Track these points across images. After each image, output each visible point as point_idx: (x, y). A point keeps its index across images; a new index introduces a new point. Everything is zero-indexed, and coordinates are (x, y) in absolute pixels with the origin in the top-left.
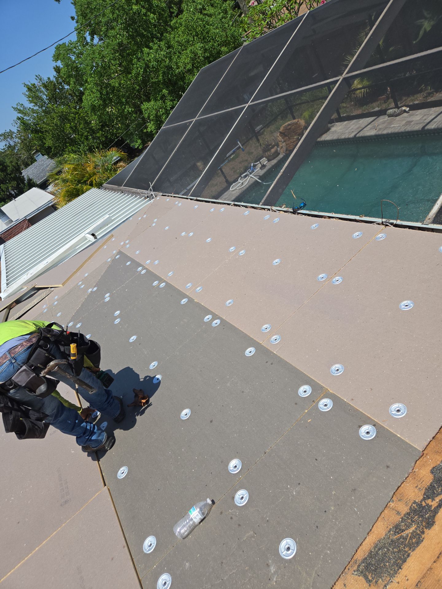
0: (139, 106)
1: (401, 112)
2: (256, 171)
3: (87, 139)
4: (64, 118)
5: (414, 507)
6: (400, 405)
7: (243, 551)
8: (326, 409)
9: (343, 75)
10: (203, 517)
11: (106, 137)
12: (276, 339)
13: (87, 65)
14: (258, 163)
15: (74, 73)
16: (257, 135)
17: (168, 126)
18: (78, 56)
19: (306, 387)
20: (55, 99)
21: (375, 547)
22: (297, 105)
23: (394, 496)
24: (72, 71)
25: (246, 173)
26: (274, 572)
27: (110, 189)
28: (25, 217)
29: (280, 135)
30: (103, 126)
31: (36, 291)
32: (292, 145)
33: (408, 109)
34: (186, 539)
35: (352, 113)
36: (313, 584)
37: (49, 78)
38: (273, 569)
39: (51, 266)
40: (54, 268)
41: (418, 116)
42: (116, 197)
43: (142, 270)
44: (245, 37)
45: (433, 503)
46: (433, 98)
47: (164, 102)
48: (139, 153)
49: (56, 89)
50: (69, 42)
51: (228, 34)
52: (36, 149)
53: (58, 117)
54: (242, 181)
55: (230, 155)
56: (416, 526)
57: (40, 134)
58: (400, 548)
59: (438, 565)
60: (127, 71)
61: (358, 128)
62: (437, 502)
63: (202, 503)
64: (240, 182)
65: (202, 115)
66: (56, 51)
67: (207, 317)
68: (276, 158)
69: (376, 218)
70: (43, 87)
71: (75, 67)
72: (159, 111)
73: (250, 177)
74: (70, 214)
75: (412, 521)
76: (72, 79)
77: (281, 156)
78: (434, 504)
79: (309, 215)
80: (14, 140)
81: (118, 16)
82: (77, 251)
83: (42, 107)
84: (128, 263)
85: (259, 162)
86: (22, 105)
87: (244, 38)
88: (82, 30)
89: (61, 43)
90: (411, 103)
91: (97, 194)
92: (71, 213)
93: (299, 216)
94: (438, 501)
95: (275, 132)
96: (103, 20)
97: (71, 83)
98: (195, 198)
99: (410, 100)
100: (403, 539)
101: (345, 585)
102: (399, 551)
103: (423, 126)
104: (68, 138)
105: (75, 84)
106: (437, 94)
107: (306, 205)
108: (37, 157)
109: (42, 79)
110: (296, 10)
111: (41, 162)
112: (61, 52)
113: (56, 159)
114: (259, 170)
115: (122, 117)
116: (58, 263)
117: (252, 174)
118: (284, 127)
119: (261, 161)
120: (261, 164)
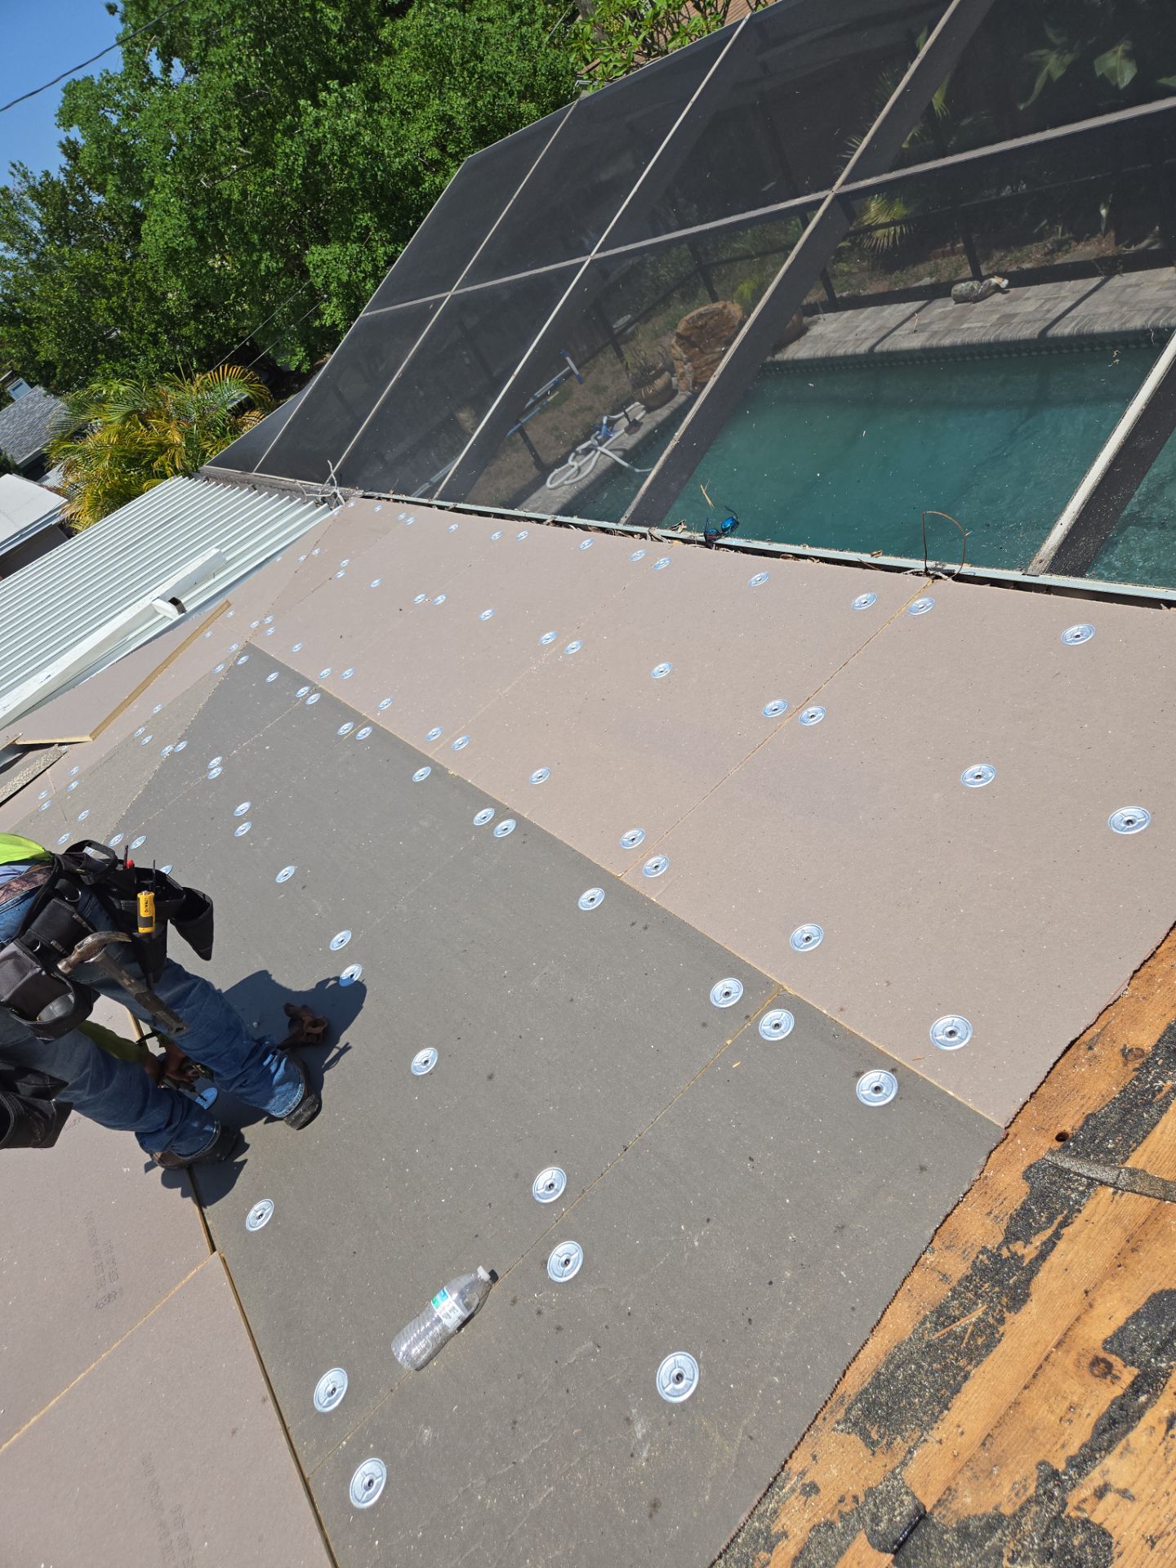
0: (298, 255)
1: (987, 291)
2: (614, 436)
3: (155, 342)
4: (90, 283)
5: (981, 1261)
6: (956, 1020)
7: (568, 1391)
8: (779, 1036)
9: (835, 188)
10: (468, 1314)
11: (209, 337)
12: (657, 867)
13: (154, 141)
14: (621, 417)
15: (117, 161)
16: (617, 341)
17: (378, 311)
18: (128, 116)
19: (731, 984)
20: (66, 230)
21: (889, 1362)
22: (723, 263)
23: (937, 1238)
24: (110, 155)
25: (589, 443)
26: (643, 1436)
27: (218, 479)
29: (677, 342)
30: (198, 308)
31: (19, 754)
33: (1006, 282)
34: (423, 1371)
35: (865, 290)
36: (738, 1459)
37: (47, 174)
38: (640, 1430)
39: (61, 684)
40: (67, 693)
41: (1032, 301)
42: (238, 499)
43: (310, 694)
44: (586, 77)
45: (1026, 1251)
46: (1068, 256)
47: (368, 247)
48: (300, 385)
49: (67, 204)
50: (101, 74)
51: (539, 66)
52: (11, 369)
53: (73, 280)
54: (578, 462)
55: (545, 395)
56: (985, 1307)
57: (23, 327)
58: (948, 1361)
59: (1033, 1392)
60: (263, 157)
61: (878, 329)
62: (1036, 1248)
63: (465, 1280)
64: (573, 466)
65: (468, 281)
66: (65, 98)
67: (482, 813)
68: (667, 405)
69: (912, 558)
70: (33, 198)
71: (119, 145)
72: (354, 271)
73: (599, 453)
75: (976, 1294)
76: (110, 177)
77: (680, 399)
78: (1028, 1252)
79: (745, 550)
82: (130, 646)
83: (27, 253)
84: (272, 677)
85: (623, 413)
87: (582, 79)
88: (137, 44)
89: (79, 76)
90: (1014, 269)
91: (183, 494)
93: (722, 552)
94: (1038, 1244)
95: (665, 334)
96: (195, 18)
97: (109, 188)
98: (451, 504)
99: (1011, 260)
100: (955, 1339)
101: (814, 1458)
102: (946, 1368)
103: (1039, 330)
104: (103, 339)
105: (119, 190)
106: (1080, 247)
107: (738, 523)
108: (13, 390)
109: (29, 174)
110: (719, 10)
111: (27, 404)
112: (80, 101)
113: (70, 397)
114: (622, 434)
115: (252, 283)
116: (78, 679)
117: (605, 445)
118: (687, 321)
119: (627, 410)
120: (628, 420)
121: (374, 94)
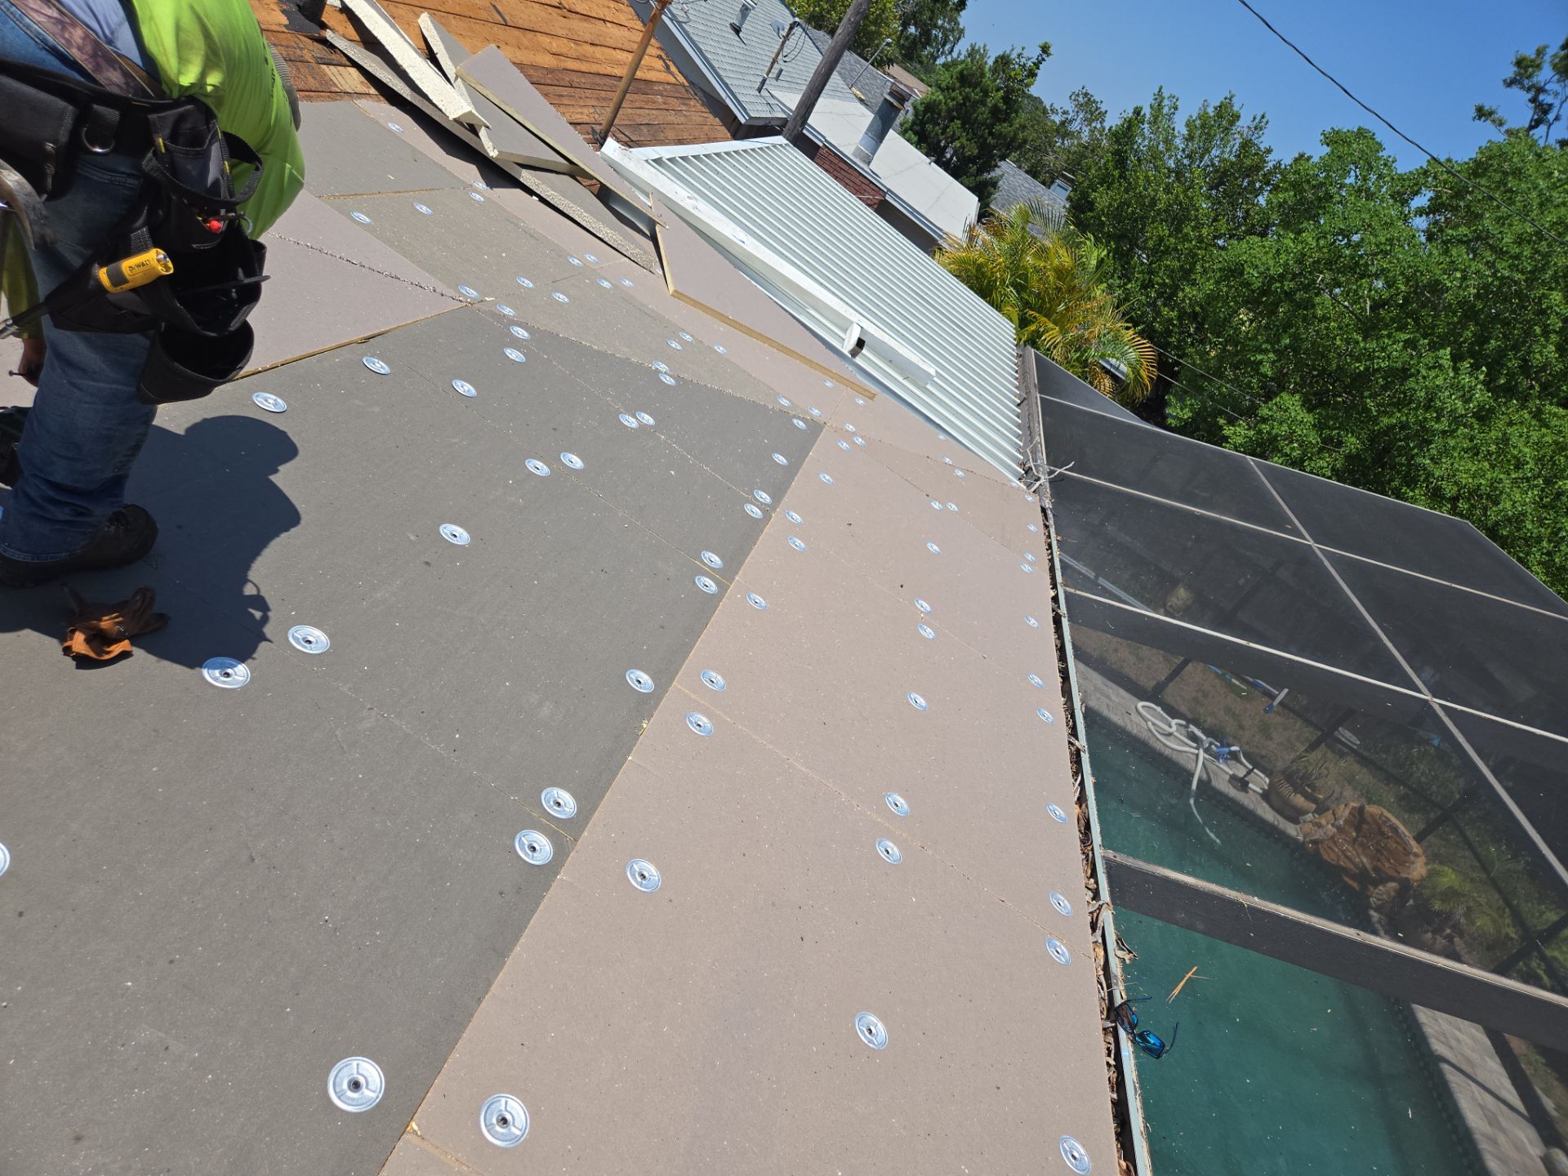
0: (1282, 388)
2: (1221, 764)
4: (1179, 218)
13: (1345, 219)
14: (1245, 766)
16: (1326, 738)
17: (1259, 473)
18: (1360, 190)
22: (1462, 834)
25: (1203, 737)
27: (1023, 364)
28: (889, 190)
29: (1353, 808)
31: (644, 230)
32: (1338, 856)
37: (1269, 151)
39: (733, 252)
40: (728, 262)
42: (1005, 387)
43: (761, 506)
47: (1321, 450)
50: (1390, 157)
52: (1077, 178)
54: (1177, 731)
57: (1116, 173)
60: (1369, 328)
64: (1170, 726)
65: (1334, 559)
66: (1353, 132)
67: (567, 797)
68: (1279, 818)
70: (1241, 143)
71: (1327, 193)
72: (1291, 442)
73: (1196, 751)
74: (919, 281)
76: (1292, 193)
77: (1292, 830)
80: (1084, 128)
81: (1517, 257)
82: (800, 313)
83: (1187, 155)
84: (780, 459)
85: (1251, 767)
86: (1176, 108)
88: (1435, 178)
89: (1379, 137)
91: (997, 337)
92: (922, 283)
95: (1355, 789)
96: (1487, 223)
98: (1063, 610)
107: (1159, 1057)
108: (1059, 185)
109: (1261, 133)
111: (1050, 199)
112: (1354, 146)
114: (1227, 773)
115: (1237, 353)
116: (744, 266)
117: (1207, 756)
118: (1382, 815)
119: (1255, 770)
120: (1245, 776)
121: (1484, 416)
